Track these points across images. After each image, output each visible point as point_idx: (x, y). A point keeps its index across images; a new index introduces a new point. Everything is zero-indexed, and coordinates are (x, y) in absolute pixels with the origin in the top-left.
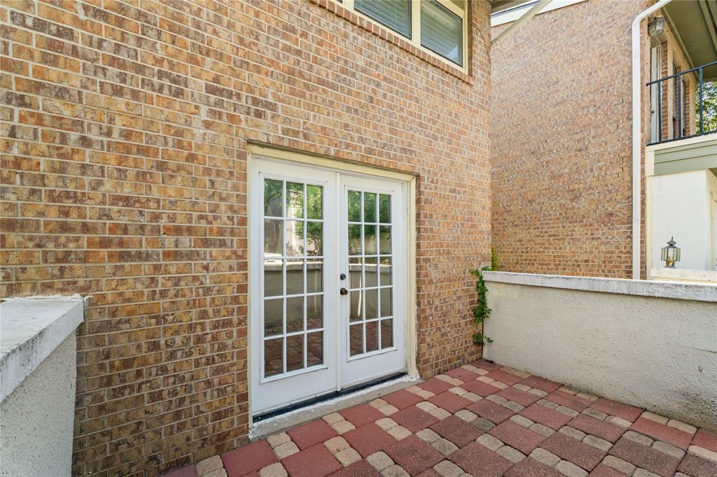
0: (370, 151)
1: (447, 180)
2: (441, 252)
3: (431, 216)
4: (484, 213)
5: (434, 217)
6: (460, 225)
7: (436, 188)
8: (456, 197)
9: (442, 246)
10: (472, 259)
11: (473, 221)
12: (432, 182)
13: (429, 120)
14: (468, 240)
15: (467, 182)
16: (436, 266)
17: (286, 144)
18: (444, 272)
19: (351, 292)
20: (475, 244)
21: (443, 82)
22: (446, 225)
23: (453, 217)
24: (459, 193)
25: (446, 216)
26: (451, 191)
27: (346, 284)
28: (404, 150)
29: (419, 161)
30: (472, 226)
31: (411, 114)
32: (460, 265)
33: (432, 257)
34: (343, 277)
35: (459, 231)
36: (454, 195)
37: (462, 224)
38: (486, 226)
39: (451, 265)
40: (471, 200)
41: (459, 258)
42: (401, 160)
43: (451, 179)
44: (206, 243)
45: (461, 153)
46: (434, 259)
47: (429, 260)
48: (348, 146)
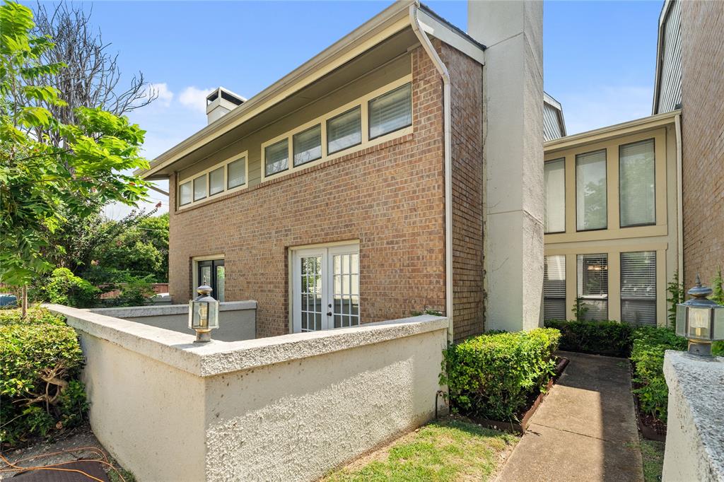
0: (327, 234)
1: (384, 236)
2: (378, 294)
3: (369, 267)
4: (431, 257)
5: (371, 267)
6: (398, 271)
7: (373, 245)
8: (393, 248)
9: (379, 289)
10: (413, 301)
11: (415, 266)
12: (369, 241)
13: (365, 196)
14: (409, 284)
15: (408, 231)
16: (373, 305)
17: (294, 244)
18: (381, 310)
19: (335, 316)
20: (418, 288)
21: (379, 159)
22: (382, 272)
23: (390, 266)
24: (397, 243)
25: (383, 265)
26: (388, 243)
27: (332, 310)
28: (347, 226)
29: (357, 229)
30: (413, 271)
31: (351, 199)
32: (398, 306)
33: (369, 297)
34: (330, 306)
35: (397, 276)
36: (391, 246)
37: (401, 270)
38: (435, 269)
39: (388, 305)
40: (412, 247)
41: (397, 300)
42: (345, 232)
43: (388, 234)
44: (275, 287)
45: (398, 208)
46: (371, 299)
47: (367, 299)
48: (316, 235)
